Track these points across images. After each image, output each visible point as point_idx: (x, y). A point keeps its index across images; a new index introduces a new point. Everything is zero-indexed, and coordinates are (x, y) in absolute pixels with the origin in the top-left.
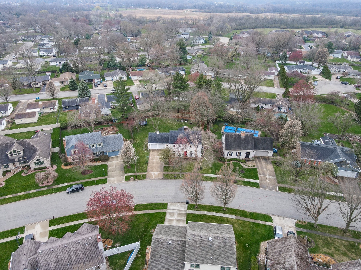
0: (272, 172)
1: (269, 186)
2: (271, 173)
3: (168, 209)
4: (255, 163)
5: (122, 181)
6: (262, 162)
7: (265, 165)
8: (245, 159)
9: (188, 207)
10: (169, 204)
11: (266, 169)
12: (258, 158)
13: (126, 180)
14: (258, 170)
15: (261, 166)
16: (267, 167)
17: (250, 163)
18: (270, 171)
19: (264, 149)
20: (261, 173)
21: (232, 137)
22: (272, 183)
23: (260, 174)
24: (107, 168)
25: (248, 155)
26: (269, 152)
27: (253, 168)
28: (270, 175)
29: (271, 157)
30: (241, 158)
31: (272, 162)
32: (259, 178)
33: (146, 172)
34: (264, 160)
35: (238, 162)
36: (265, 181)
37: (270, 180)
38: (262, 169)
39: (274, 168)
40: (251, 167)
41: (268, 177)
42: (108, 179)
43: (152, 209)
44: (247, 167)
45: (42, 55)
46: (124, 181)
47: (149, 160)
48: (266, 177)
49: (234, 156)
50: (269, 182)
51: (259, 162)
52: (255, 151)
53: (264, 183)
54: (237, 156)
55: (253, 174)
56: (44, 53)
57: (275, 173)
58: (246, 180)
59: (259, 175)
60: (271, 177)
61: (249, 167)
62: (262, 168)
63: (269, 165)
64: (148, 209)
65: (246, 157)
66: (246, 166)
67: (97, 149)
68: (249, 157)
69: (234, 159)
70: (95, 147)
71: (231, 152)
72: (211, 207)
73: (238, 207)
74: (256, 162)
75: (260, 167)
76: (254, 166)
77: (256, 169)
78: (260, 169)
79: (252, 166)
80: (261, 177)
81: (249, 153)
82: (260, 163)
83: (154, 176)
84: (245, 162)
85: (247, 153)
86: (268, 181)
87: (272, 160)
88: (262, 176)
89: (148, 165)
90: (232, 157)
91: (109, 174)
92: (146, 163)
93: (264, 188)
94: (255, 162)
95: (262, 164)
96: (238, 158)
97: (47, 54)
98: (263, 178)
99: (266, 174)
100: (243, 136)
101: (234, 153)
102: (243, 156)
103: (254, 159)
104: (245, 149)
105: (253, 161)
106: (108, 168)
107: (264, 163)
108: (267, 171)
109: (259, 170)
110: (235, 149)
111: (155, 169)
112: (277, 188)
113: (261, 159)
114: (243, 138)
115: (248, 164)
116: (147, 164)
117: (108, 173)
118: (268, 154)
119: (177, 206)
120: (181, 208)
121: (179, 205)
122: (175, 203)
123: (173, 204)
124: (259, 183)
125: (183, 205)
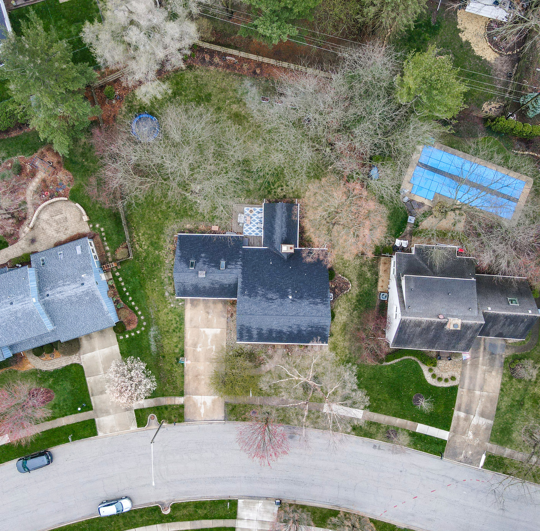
0: (491, 400)
1: (466, 451)
2: (488, 405)
3: (238, 516)
4: (461, 363)
5: (132, 429)
7: (485, 372)
10: (240, 502)
11: (482, 388)
13: (139, 426)
14: (459, 390)
15: (471, 379)
18: (488, 397)
20: (463, 406)
22: (477, 441)
23: (459, 408)
24: (85, 379)
27: (449, 384)
28: (482, 414)
32: (452, 423)
33: (182, 394)
34: (487, 352)
35: (416, 360)
36: (464, 433)
37: (477, 430)
38: (469, 390)
39: (501, 384)
40: (446, 380)
41: (475, 420)
42: (96, 420)
44: (434, 382)
46: (135, 427)
48: (470, 419)
50: (471, 437)
53: (459, 440)
57: (498, 403)
58: (420, 428)
59: (456, 413)
60: (482, 421)
61: (440, 379)
62: (471, 387)
63: (493, 373)
64: (199, 518)
66: (434, 375)
72: (325, 512)
73: (380, 514)
75: (467, 383)
76: (453, 378)
77: (455, 390)
78: (465, 390)
79: (450, 376)
80: (458, 417)
83: (202, 411)
86: (470, 433)
88: (463, 415)
89: (186, 368)
91: (95, 403)
92: (178, 359)
93: (454, 456)
95: (477, 366)
98: (461, 423)
99: (474, 407)
106: (87, 379)
107: (482, 365)
108: (481, 397)
109: (462, 394)
111: (202, 382)
112: (484, 457)
113: (482, 348)
117: (92, 398)
119: (256, 510)
120: (265, 515)
121: (260, 504)
122: (252, 499)
123: (249, 502)
124: (447, 439)
125: (269, 507)
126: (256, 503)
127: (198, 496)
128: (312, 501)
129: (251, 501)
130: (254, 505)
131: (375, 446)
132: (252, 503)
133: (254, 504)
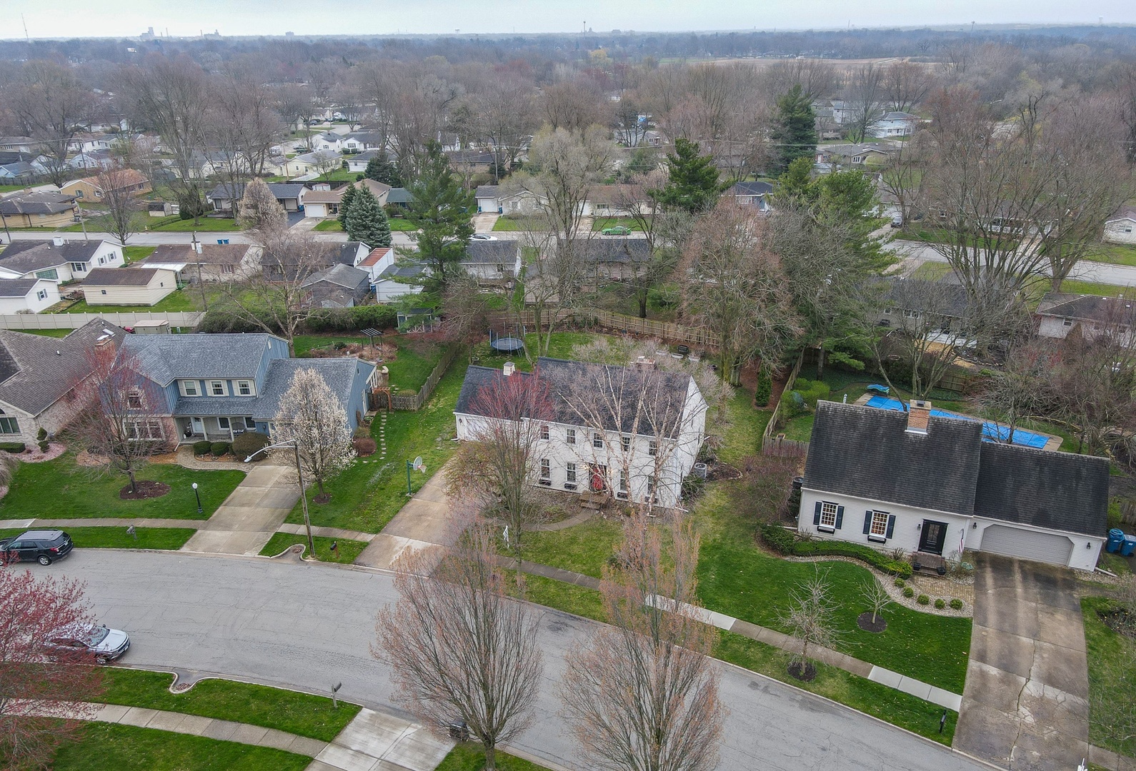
0: (1068, 660)
1: (1022, 750)
2: (1064, 667)
3: (339, 739)
4: (971, 589)
5: (248, 554)
6: (1019, 590)
7: (1036, 611)
8: (914, 558)
9: (450, 756)
10: (363, 713)
11: (1035, 635)
12: (1002, 566)
13: (264, 552)
14: (976, 629)
15: (1002, 615)
16: (1039, 625)
17: (941, 583)
18: (1057, 653)
19: (1042, 519)
20: (992, 655)
21: (855, 428)
22: (1050, 733)
23: (982, 658)
24: (234, 488)
25: (932, 537)
26: (1079, 541)
27: (948, 613)
28: (1050, 680)
29: (1086, 574)
30: (892, 545)
31: (1085, 605)
32: (969, 682)
33: (378, 531)
34: (1031, 583)
35: (864, 565)
36: (1007, 707)
37: (1043, 709)
38: (1001, 631)
39: (1087, 637)
40: (939, 605)
41: (1033, 688)
42: (198, 532)
43: (259, 721)
44: (910, 604)
45: (350, 149)
46: (253, 554)
47: (427, 485)
48: (1016, 683)
49: (852, 531)
50: (1030, 719)
51: (996, 586)
52: (984, 523)
53: (993, 718)
54: (866, 531)
55: (936, 648)
56: (357, 143)
57: (1090, 670)
58: (878, 674)
59: (973, 665)
60: (1051, 693)
61: (923, 601)
62: (1007, 626)
63: (1059, 617)
65: (923, 545)
66: (908, 594)
67: (232, 404)
68: (939, 548)
69: (846, 544)
70: (226, 393)
71: (833, 505)
74: (979, 586)
75: (992, 618)
76: (957, 605)
77: (963, 626)
78: (991, 630)
79: (947, 599)
80: (983, 675)
81: (943, 527)
82: (999, 596)
83: (396, 556)
84: (908, 571)
85: (927, 524)
86: (1024, 710)
87: (1086, 593)
88: (993, 671)
89: (409, 504)
90: (840, 535)
91: (219, 514)
92: (403, 494)
93: (986, 751)
94: (970, 581)
95: (1012, 599)
96: (873, 546)
97: (365, 148)
98: (994, 686)
99: (1023, 663)
100: (918, 426)
101: (855, 512)
102: (905, 539)
103: (969, 566)
104: (917, 500)
105: (960, 573)
106: (239, 488)
107: (1026, 602)
108: (1036, 650)
109: (985, 635)
110: (859, 490)
111: (426, 524)
113: (1018, 577)
114: (916, 436)
115: (922, 585)
116: (408, 499)
117: (221, 507)
118: (1070, 552)
119: (395, 738)
120: (408, 753)
121: (410, 731)
122: (396, 715)
123: (386, 720)
124: (958, 710)
125: (430, 741)
126: (401, 725)
127: (276, 679)
128: (552, 758)
129: (392, 718)
130: (394, 729)
131: (754, 685)
132: (392, 722)
133: (396, 726)
